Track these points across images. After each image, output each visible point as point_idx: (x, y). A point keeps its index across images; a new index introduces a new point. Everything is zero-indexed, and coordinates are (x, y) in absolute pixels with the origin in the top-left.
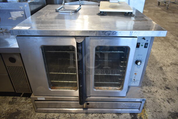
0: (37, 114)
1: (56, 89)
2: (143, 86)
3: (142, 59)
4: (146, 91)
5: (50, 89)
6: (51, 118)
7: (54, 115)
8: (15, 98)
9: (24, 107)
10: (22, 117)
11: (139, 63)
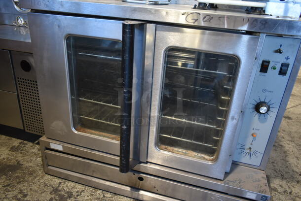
0: (47, 177)
1: (85, 132)
2: (275, 178)
3: (272, 102)
4: (280, 190)
5: (73, 130)
6: (68, 190)
7: (74, 187)
8: (24, 144)
9: (31, 161)
10: (20, 175)
11: (263, 110)
